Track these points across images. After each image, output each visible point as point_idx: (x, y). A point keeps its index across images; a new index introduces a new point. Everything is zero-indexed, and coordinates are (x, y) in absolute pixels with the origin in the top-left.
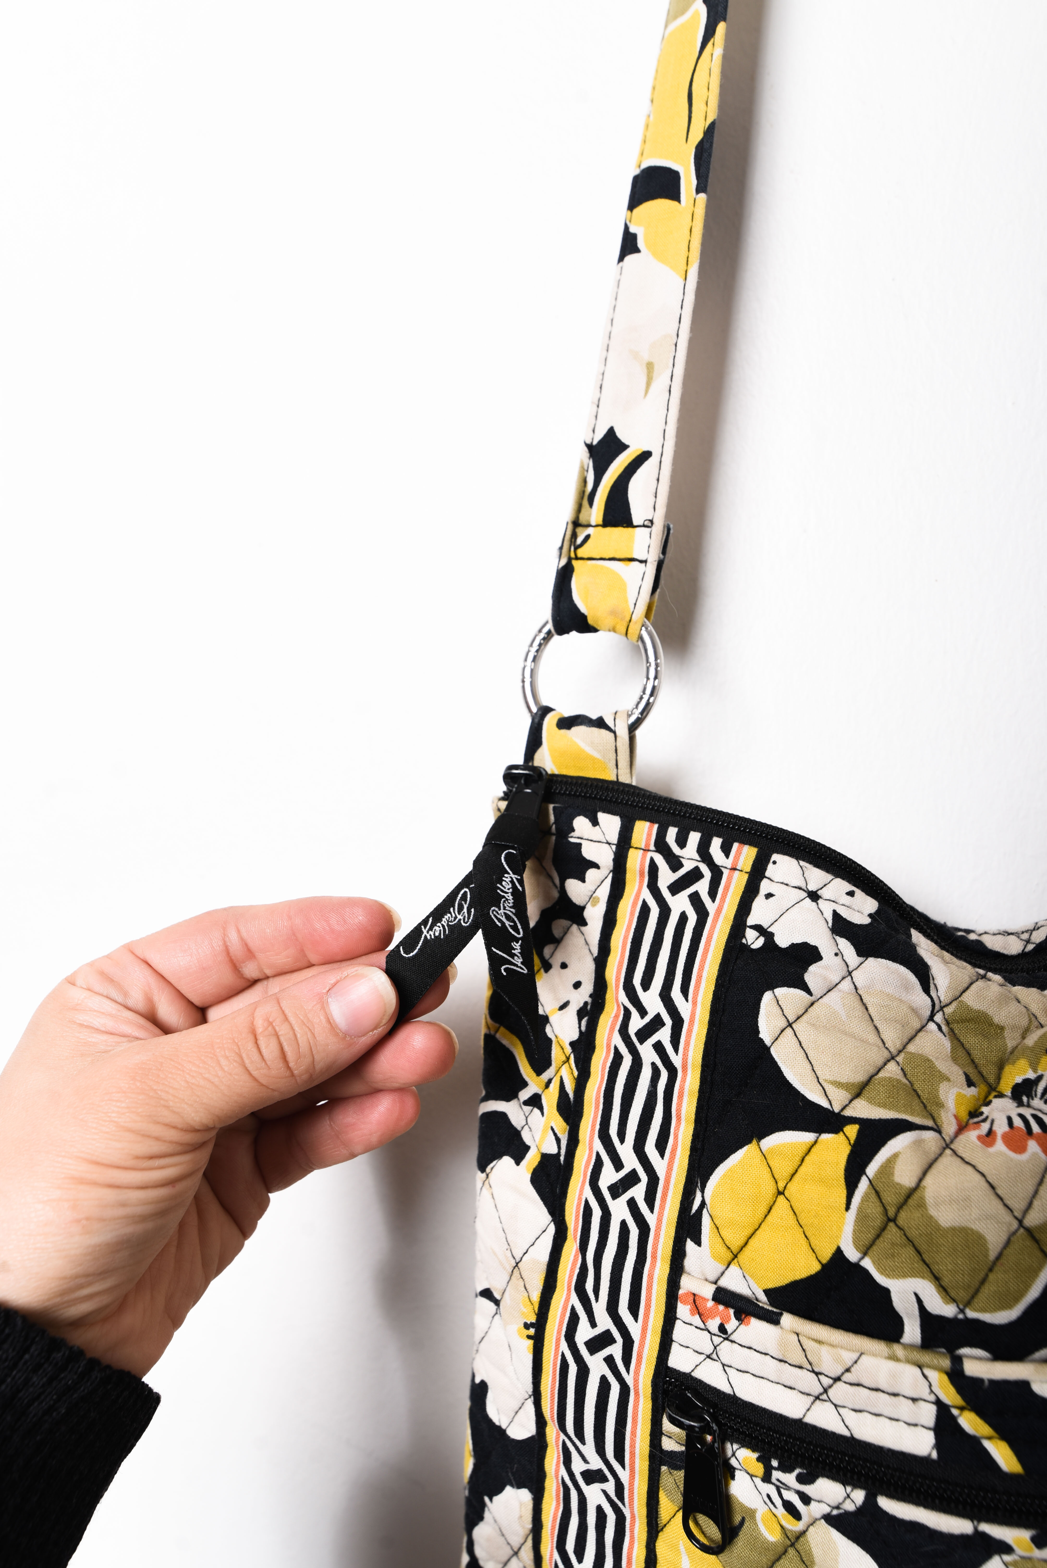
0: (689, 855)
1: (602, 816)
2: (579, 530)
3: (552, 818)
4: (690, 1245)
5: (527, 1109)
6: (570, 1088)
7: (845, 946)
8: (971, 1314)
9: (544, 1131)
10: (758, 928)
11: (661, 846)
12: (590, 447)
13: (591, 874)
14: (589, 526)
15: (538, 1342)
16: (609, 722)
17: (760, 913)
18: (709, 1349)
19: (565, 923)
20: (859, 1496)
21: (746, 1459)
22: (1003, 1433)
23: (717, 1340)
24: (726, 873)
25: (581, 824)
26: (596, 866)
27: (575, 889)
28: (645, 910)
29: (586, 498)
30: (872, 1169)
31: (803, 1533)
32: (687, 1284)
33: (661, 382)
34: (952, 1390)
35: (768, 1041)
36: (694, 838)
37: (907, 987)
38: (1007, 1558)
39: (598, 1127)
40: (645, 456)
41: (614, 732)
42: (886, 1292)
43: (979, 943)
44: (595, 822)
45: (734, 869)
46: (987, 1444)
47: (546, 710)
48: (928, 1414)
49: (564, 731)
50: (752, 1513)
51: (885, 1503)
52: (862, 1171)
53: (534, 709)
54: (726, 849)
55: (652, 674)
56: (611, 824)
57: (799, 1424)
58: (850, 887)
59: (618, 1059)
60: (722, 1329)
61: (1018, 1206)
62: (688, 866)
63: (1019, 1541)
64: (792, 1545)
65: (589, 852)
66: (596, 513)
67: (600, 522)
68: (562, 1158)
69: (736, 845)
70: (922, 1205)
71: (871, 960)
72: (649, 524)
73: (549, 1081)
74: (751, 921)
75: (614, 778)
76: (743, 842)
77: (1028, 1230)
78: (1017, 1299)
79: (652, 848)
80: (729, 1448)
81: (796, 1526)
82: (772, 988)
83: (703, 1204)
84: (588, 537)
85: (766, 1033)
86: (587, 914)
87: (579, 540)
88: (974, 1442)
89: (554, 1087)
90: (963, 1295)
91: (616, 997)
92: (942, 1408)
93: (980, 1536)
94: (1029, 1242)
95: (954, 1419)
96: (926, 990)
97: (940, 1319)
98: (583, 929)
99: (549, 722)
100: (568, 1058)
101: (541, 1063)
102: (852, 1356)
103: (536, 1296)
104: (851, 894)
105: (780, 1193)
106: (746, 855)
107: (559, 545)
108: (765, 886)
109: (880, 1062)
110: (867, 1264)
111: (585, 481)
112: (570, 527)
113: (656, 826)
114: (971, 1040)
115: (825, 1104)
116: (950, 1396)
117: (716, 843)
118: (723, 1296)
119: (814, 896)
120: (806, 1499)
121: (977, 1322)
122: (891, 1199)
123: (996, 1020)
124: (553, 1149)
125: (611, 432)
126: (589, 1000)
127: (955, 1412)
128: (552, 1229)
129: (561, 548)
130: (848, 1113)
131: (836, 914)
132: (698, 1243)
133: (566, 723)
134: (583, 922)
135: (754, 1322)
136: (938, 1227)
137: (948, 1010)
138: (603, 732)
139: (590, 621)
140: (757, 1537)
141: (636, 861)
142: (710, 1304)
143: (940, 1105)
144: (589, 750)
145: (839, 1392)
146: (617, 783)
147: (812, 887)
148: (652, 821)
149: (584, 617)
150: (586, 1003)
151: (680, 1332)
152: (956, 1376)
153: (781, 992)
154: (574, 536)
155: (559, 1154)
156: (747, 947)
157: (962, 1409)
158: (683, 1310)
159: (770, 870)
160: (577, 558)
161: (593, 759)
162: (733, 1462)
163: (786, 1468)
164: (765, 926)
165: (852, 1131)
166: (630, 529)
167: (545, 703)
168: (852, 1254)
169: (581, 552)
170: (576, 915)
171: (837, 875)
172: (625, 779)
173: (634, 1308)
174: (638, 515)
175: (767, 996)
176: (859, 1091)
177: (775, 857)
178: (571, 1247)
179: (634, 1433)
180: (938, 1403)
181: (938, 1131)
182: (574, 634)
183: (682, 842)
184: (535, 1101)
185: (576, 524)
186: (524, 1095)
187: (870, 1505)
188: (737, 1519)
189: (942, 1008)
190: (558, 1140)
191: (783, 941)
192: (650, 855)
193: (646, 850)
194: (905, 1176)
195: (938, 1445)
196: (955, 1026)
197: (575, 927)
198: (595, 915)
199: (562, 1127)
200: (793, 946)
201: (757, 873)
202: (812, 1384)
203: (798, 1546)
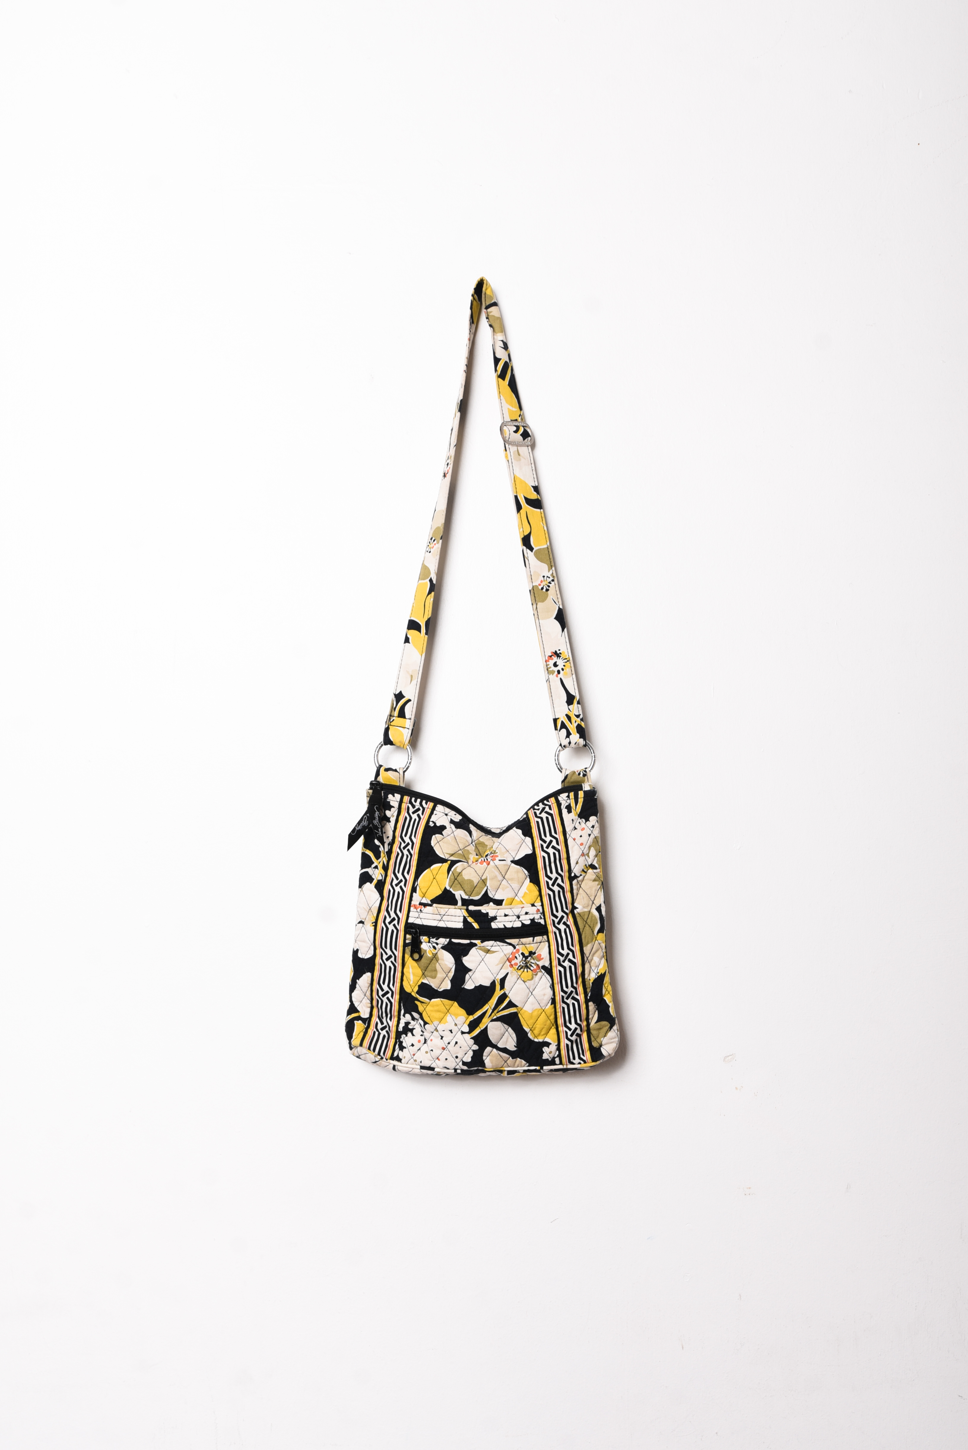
0: (417, 805)
1: (395, 794)
2: (391, 717)
3: (383, 795)
4: (414, 894)
5: (374, 869)
6: (385, 863)
7: (453, 826)
8: (471, 898)
9: (379, 874)
10: (433, 822)
11: (411, 802)
12: (395, 695)
13: (392, 809)
14: (394, 716)
15: (375, 926)
16: (398, 770)
17: (433, 818)
18: (417, 916)
19: (385, 822)
20: (448, 940)
21: (425, 939)
22: (476, 921)
23: (419, 913)
24: (426, 809)
25: (390, 796)
26: (394, 807)
27: (388, 813)
28: (406, 818)
29: (393, 709)
30: (452, 869)
31: (437, 953)
32: (413, 903)
33: (414, 682)
34: (466, 913)
35: (433, 846)
36: (419, 800)
37: (466, 836)
38: (476, 947)
39: (393, 871)
40: (409, 700)
41: (399, 773)
42: (454, 895)
43: (490, 830)
44: (394, 796)
45: (428, 808)
46: (473, 924)
47: (381, 766)
48: (462, 919)
49: (386, 772)
50: (426, 951)
51: (454, 940)
52: (450, 870)
53: (378, 766)
54: (426, 803)
55: (410, 759)
56: (398, 797)
57: (436, 927)
58: (455, 813)
59: (398, 854)
60: (421, 910)
61: (481, 875)
62: (417, 807)
63: (478, 943)
64: (434, 957)
65: (392, 804)
66: (396, 713)
67: (397, 715)
68: (383, 880)
69: (429, 803)
70: (462, 875)
71: (458, 829)
72: (410, 719)
73: (380, 862)
74: (431, 820)
75: (399, 785)
76: (431, 802)
77: (483, 880)
78: (480, 894)
79: (408, 802)
80: (421, 937)
81: (435, 952)
82: (435, 834)
83: (417, 885)
84: (393, 720)
85: (433, 844)
86: (391, 820)
87: (391, 720)
88: (470, 924)
89: (381, 864)
90: (469, 894)
91: (398, 839)
92: (464, 917)
93: (471, 943)
94: (482, 882)
95: (467, 919)
96: (471, 837)
97: (465, 899)
98: (390, 823)
99: (382, 769)
100: (385, 856)
101: (378, 856)
102: (447, 910)
103: (375, 915)
104: (455, 815)
105: (434, 878)
106: (431, 805)
107: (386, 721)
108: (435, 812)
109: (457, 850)
110: (451, 890)
111: (393, 704)
112: (389, 716)
113: (409, 798)
114: (480, 848)
115: (444, 857)
116: (466, 914)
117: (424, 802)
118: (421, 904)
119: (446, 815)
120: (437, 944)
121: (472, 899)
122: (456, 875)
123: (486, 844)
124: (381, 878)
125: (401, 692)
126: (391, 841)
127: (467, 917)
128: (380, 898)
129: (386, 722)
130: (449, 859)
131: (451, 819)
132: (416, 893)
133: (387, 770)
134: (390, 822)
135: (428, 907)
136: (465, 880)
137: (476, 842)
138: (396, 773)
139: (394, 743)
140: (427, 956)
141: (404, 806)
142: (418, 906)
143: (469, 859)
144: (392, 777)
145: (445, 918)
146: (400, 786)
147: (446, 813)
148: (408, 796)
149: (392, 742)
150: (390, 842)
151: (411, 914)
152: (467, 910)
153: (437, 835)
154: (390, 719)
155: (382, 879)
156: (430, 826)
157: (468, 917)
158: (412, 909)
159: (437, 808)
160: (390, 725)
161: (394, 780)
162: (422, 941)
163: (433, 938)
164: (434, 821)
165: (449, 862)
166: (405, 719)
167: (380, 764)
168: (448, 888)
169: (392, 724)
170: (388, 820)
171: (452, 810)
172: (402, 786)
173: (400, 911)
174: (407, 715)
175: (434, 836)
176: (452, 855)
177: (438, 805)
178: (385, 902)
179: (399, 941)
180: (464, 916)
181: (468, 863)
182: (389, 745)
183: (416, 801)
184: (376, 867)
185: (391, 716)
186: (373, 866)
187: (450, 942)
188: (422, 954)
189: (474, 841)
190: (382, 876)
191: (438, 824)
192: (407, 804)
193: (407, 803)
194: (459, 870)
195: (464, 925)
196: (477, 845)
197: (388, 823)
198: (393, 820)
199: (383, 872)
200: (440, 826)
201: (433, 809)
202: (439, 917)
203: (436, 957)
